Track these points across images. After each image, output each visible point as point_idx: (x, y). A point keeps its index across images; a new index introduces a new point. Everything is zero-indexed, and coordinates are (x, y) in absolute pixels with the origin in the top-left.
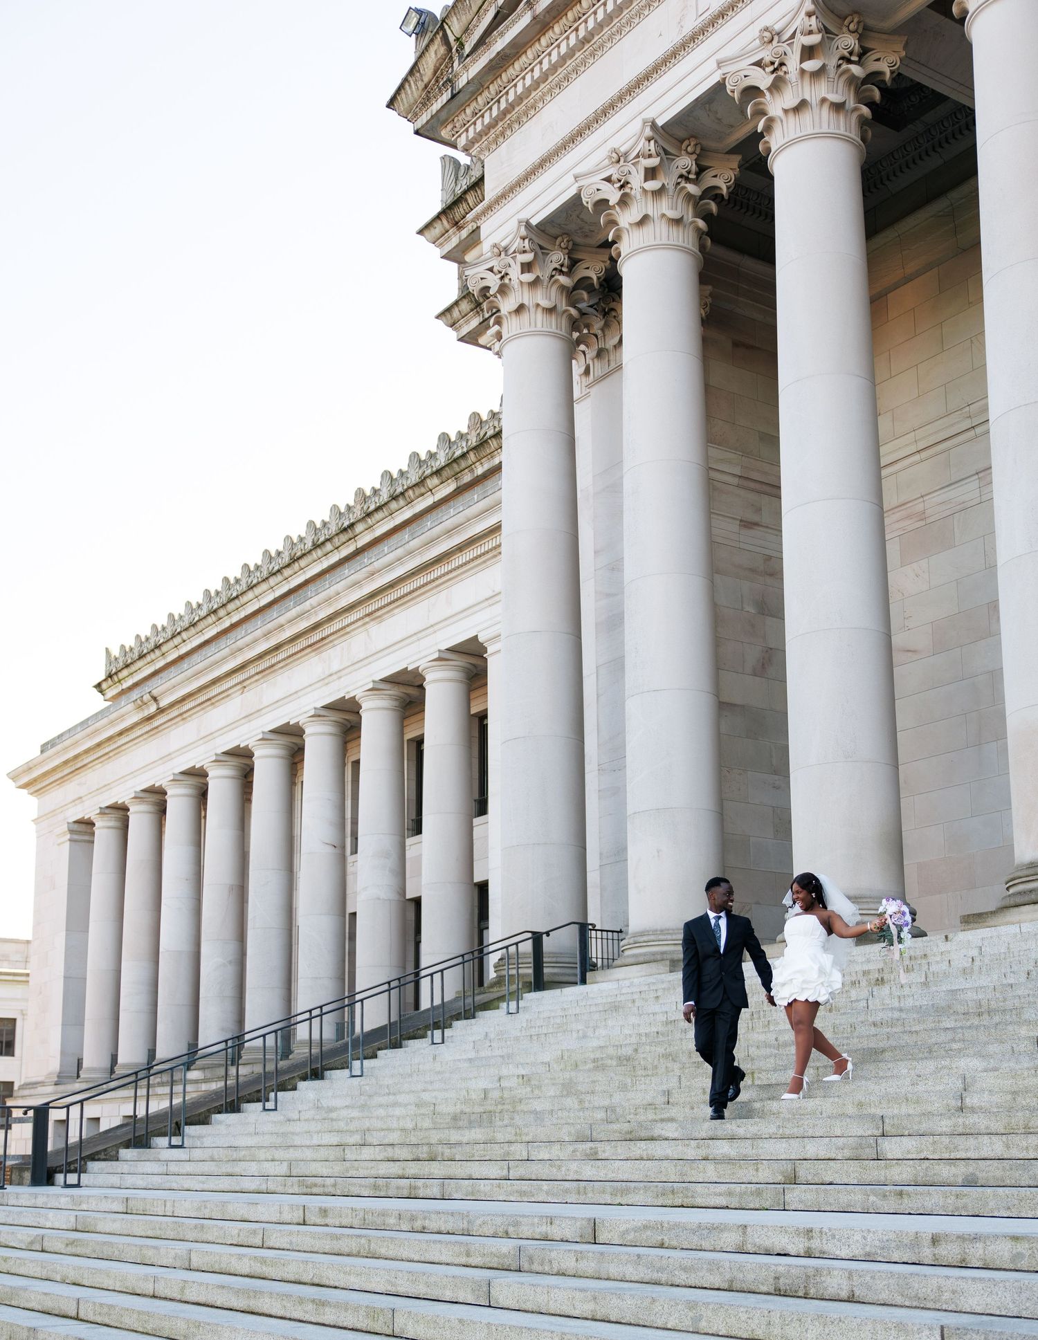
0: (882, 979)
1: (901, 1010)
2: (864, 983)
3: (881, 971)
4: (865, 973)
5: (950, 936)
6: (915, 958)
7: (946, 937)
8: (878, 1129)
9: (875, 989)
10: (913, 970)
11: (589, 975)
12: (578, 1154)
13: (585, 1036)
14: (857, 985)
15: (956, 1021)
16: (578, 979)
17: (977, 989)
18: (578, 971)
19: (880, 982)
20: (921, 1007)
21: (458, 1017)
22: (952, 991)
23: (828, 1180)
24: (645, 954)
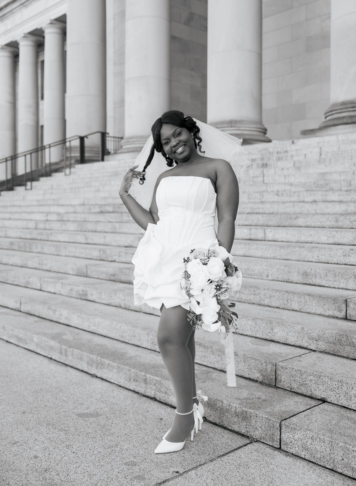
0: (266, 164)
1: (291, 185)
2: (255, 166)
3: (262, 159)
4: (253, 160)
5: (295, 141)
6: (280, 153)
7: (293, 142)
8: (340, 311)
9: (265, 170)
10: (282, 159)
11: (106, 157)
12: (74, 293)
13: (98, 190)
14: (251, 167)
15: (339, 195)
16: (100, 158)
17: (340, 173)
18: (100, 155)
19: (265, 165)
20: (305, 184)
21: (43, 176)
22: (322, 174)
23: (319, 394)
24: (132, 148)
